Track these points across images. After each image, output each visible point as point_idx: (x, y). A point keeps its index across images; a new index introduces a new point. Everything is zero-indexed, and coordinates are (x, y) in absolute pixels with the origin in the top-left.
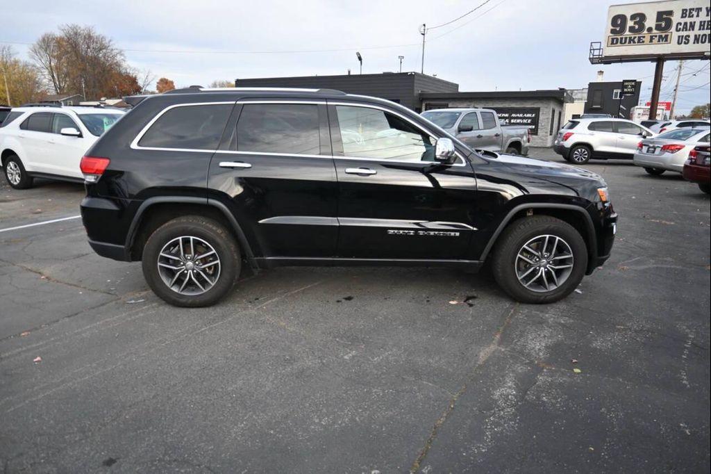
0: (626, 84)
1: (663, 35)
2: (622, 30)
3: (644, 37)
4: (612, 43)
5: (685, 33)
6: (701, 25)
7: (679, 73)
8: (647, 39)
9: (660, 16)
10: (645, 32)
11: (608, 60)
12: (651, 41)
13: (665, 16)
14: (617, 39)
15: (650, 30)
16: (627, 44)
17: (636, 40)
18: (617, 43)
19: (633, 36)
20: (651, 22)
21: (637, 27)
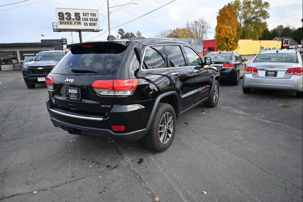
0: (63, 40)
1: (79, 22)
2: (63, 19)
3: (72, 22)
4: (61, 24)
5: (86, 22)
6: (90, 20)
7: (72, 36)
8: (73, 23)
9: (76, 14)
10: (72, 20)
11: (60, 30)
12: (75, 24)
13: (77, 15)
14: (62, 22)
15: (73, 19)
16: (66, 24)
17: (69, 23)
18: (62, 24)
19: (68, 21)
20: (73, 16)
21: (68, 18)
